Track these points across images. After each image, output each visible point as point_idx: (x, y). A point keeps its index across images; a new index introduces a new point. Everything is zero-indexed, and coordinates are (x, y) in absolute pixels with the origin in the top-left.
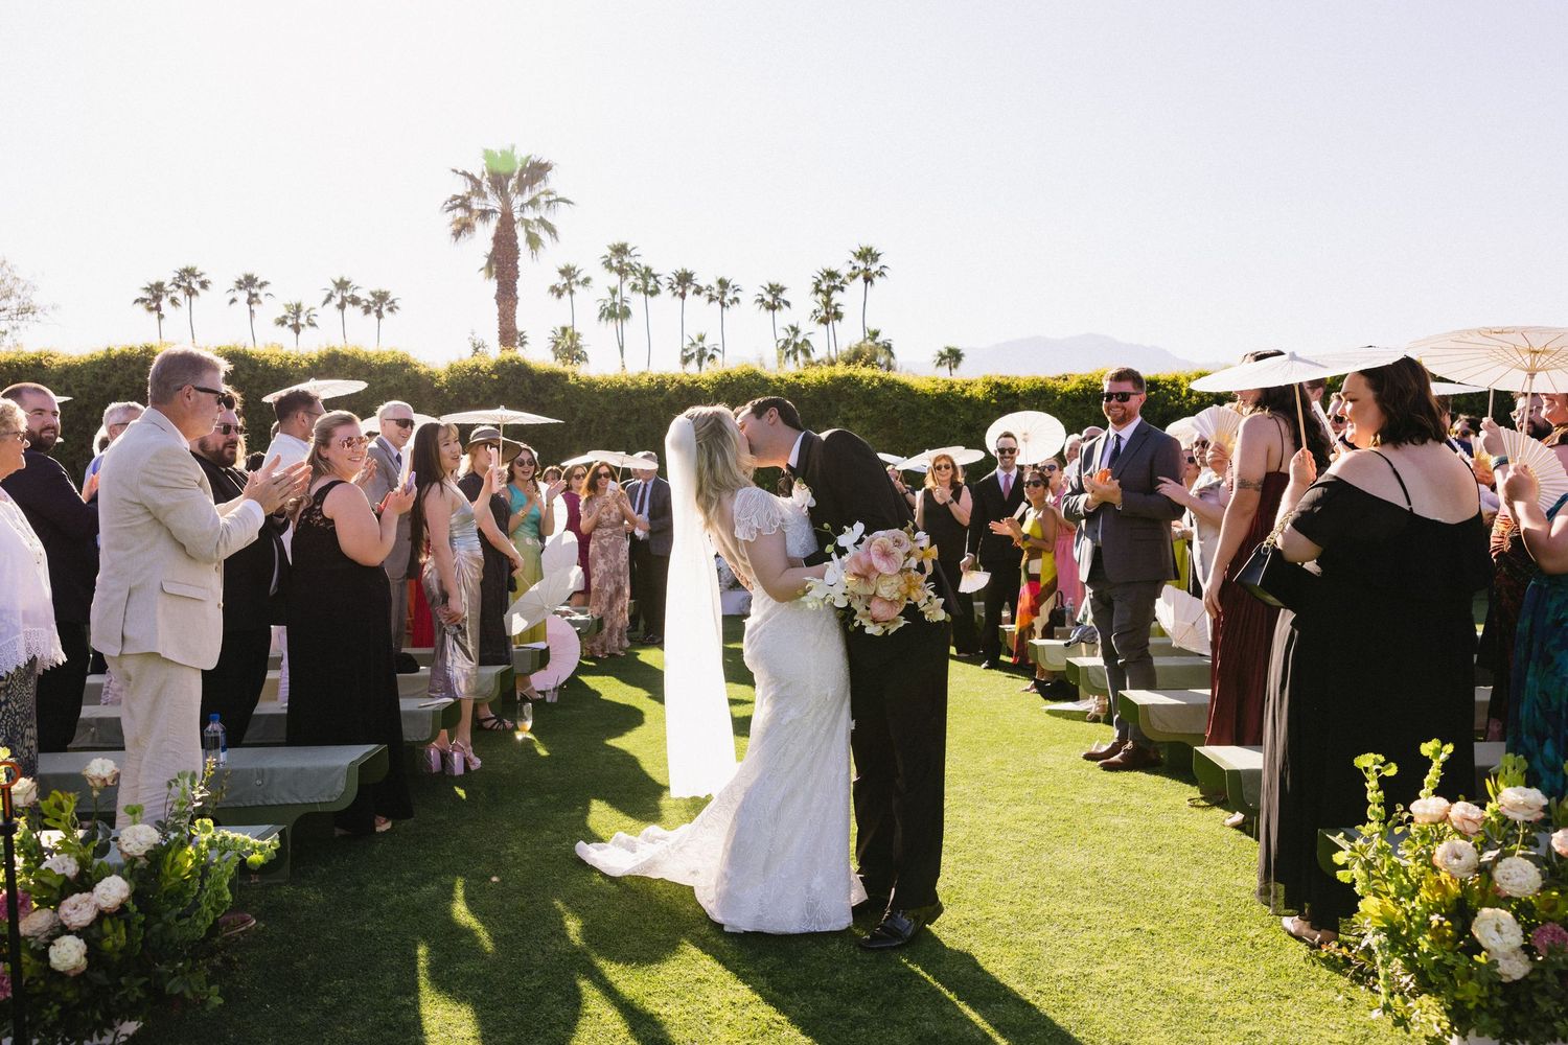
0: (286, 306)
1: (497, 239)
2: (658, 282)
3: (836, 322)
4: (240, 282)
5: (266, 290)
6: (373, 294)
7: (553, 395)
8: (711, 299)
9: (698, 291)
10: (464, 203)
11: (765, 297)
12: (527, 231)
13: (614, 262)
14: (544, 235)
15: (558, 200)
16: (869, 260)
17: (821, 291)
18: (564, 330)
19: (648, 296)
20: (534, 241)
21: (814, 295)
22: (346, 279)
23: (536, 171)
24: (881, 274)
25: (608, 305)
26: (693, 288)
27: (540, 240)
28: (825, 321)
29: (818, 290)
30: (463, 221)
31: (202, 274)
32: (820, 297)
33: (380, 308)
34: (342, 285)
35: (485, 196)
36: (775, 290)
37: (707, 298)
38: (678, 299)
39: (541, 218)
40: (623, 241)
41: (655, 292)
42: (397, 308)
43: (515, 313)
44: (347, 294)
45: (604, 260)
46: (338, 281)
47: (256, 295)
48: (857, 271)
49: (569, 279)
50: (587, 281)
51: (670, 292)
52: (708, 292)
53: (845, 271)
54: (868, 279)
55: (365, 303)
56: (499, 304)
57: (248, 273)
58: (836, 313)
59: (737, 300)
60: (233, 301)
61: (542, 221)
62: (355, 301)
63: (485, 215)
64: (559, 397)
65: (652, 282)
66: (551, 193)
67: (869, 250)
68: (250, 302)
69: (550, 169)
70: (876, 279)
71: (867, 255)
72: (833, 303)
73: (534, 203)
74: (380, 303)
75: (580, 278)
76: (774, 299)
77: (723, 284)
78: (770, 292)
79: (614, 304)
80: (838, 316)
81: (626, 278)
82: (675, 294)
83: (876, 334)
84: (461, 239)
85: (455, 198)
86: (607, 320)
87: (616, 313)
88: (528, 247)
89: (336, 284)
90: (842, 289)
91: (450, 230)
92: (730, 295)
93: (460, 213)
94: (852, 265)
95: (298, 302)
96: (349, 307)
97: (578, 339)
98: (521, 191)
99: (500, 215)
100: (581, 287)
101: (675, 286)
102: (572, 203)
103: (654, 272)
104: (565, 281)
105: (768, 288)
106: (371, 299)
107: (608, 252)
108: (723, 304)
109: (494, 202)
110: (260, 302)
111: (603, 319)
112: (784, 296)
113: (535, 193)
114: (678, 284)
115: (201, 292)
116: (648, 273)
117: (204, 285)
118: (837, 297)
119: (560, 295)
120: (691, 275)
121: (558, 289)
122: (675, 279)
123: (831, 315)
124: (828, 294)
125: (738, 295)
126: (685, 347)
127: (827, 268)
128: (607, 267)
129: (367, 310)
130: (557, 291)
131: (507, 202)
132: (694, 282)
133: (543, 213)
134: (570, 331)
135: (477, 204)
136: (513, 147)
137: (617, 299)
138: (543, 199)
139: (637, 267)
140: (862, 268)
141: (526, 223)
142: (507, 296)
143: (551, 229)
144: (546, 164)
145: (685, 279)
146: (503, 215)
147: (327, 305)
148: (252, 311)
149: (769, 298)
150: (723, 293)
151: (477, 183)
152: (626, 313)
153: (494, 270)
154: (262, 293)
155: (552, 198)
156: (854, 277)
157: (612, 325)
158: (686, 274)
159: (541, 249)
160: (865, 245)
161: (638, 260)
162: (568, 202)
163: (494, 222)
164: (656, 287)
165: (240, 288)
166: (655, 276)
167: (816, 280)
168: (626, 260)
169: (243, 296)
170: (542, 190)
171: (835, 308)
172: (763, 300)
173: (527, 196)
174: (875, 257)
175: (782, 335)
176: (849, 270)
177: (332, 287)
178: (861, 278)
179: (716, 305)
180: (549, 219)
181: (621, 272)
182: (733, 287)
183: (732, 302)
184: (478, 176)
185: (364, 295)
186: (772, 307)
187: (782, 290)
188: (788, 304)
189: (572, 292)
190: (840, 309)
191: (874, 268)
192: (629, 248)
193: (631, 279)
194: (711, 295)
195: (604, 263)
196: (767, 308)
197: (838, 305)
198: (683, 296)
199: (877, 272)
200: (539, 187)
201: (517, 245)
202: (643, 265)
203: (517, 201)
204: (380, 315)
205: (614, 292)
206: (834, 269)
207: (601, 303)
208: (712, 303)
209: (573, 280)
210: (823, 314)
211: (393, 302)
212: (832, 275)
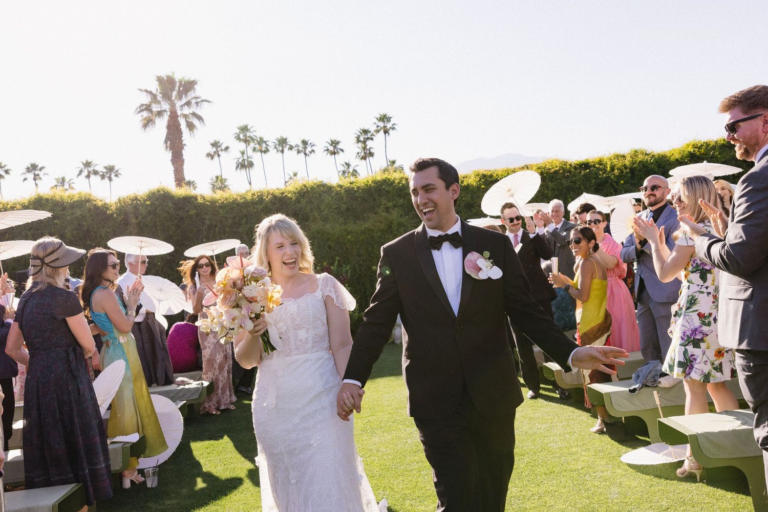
0: (56, 179)
1: (169, 127)
2: (267, 145)
3: (371, 158)
4: (28, 168)
5: (44, 171)
6: (106, 168)
7: (188, 211)
8: (299, 152)
9: (291, 148)
10: (148, 108)
11: (329, 148)
12: (186, 121)
13: (241, 136)
14: (196, 122)
15: (203, 101)
16: (386, 121)
17: (360, 141)
18: (217, 177)
19: (263, 153)
20: (191, 126)
21: (356, 144)
22: (89, 161)
23: (188, 86)
24: (394, 128)
25: (240, 161)
26: (288, 147)
27: (194, 125)
28: (364, 158)
29: (358, 141)
30: (147, 119)
31: (5, 166)
32: (360, 145)
33: (110, 175)
34: (87, 164)
35: (159, 103)
36: (335, 143)
37: (296, 152)
38: (280, 154)
39: (193, 112)
40: (245, 124)
41: (266, 151)
42: (120, 174)
43: (183, 168)
44: (91, 169)
45: (236, 135)
46: (84, 162)
47: (38, 175)
48: (379, 128)
49: (217, 149)
50: (227, 148)
51: (275, 150)
52: (296, 148)
53: (372, 129)
54: (386, 132)
55: (101, 173)
56: (173, 164)
57: (33, 163)
58: (370, 153)
59: (313, 151)
60: (25, 179)
61: (194, 114)
62: (96, 173)
63: (160, 114)
64: (192, 212)
65: (264, 145)
66: (198, 98)
67: (385, 116)
68: (35, 179)
69: (196, 83)
70: (391, 132)
71: (384, 118)
72: (368, 147)
73: (188, 104)
74: (110, 172)
75: (223, 147)
76: (334, 148)
77: (305, 143)
78: (331, 145)
79: (244, 160)
80: (371, 154)
81: (249, 145)
82: (278, 151)
83: (394, 162)
84: (148, 129)
85: (142, 105)
86: (240, 169)
87: (245, 165)
88: (188, 129)
89: (84, 164)
90: (372, 139)
91: (141, 125)
92: (309, 149)
93: (145, 114)
94: (376, 125)
95: (63, 176)
96: (92, 177)
97: (225, 182)
98: (180, 98)
99: (169, 113)
100: (224, 152)
101: (277, 146)
102: (211, 102)
103: (265, 140)
104: (215, 149)
105: (330, 142)
106: (105, 170)
107: (238, 131)
108: (306, 154)
109: (165, 106)
110: (40, 179)
111: (238, 169)
112: (340, 146)
113: (189, 98)
114: (279, 145)
115: (6, 176)
116: (261, 141)
117: (7, 172)
118: (369, 144)
119: (212, 158)
120: (286, 139)
121: (211, 155)
122: (277, 143)
123: (367, 154)
124: (364, 142)
125: (314, 148)
126: (287, 180)
127: (362, 128)
128: (237, 139)
129: (103, 177)
130: (210, 156)
131: (173, 105)
132: (288, 143)
133: (194, 109)
134: (220, 178)
135: (155, 108)
136: (173, 73)
137: (245, 157)
138: (193, 101)
139: (255, 138)
140: (382, 126)
141: (185, 116)
142: (177, 159)
143: (200, 118)
144: (194, 81)
145: (283, 142)
146: (171, 112)
147: (79, 176)
148: (36, 185)
149: (331, 148)
150: (305, 147)
151: (154, 97)
152: (251, 165)
153: (168, 145)
154: (41, 173)
155: (199, 100)
156: (378, 131)
157: (243, 171)
158: (283, 139)
159: (195, 130)
160: (382, 113)
161: (255, 134)
162: (208, 101)
163: (166, 117)
164: (267, 148)
165: (28, 172)
166: (265, 142)
167: (357, 136)
168: (248, 134)
169: (30, 176)
170: (193, 96)
171: (369, 150)
172: (328, 150)
173: (184, 101)
174: (389, 119)
175: (342, 168)
176: (375, 128)
177: (82, 166)
178: (382, 132)
179: (302, 155)
180: (198, 112)
181: (246, 141)
182: (311, 144)
183: (310, 153)
184: (154, 92)
185: (100, 169)
186: (334, 153)
187: (338, 143)
188: (342, 150)
189: (219, 156)
190: (372, 151)
191: (389, 125)
192: (249, 127)
193: (252, 145)
194: (298, 150)
195: (236, 137)
196: (331, 154)
197: (370, 148)
198: (282, 151)
199: (391, 128)
200: (191, 95)
201: (181, 129)
202: (258, 136)
203: (178, 104)
204: (110, 179)
205: (243, 153)
206: (366, 128)
207: (236, 160)
208: (299, 154)
209: (219, 149)
210: (363, 154)
211: (117, 171)
212: (365, 132)
